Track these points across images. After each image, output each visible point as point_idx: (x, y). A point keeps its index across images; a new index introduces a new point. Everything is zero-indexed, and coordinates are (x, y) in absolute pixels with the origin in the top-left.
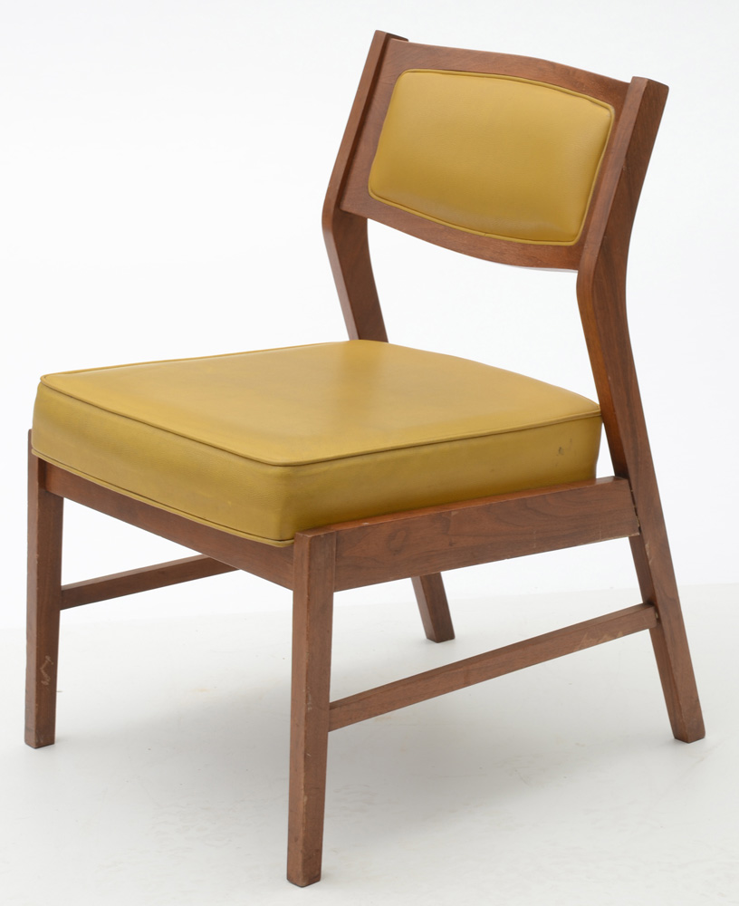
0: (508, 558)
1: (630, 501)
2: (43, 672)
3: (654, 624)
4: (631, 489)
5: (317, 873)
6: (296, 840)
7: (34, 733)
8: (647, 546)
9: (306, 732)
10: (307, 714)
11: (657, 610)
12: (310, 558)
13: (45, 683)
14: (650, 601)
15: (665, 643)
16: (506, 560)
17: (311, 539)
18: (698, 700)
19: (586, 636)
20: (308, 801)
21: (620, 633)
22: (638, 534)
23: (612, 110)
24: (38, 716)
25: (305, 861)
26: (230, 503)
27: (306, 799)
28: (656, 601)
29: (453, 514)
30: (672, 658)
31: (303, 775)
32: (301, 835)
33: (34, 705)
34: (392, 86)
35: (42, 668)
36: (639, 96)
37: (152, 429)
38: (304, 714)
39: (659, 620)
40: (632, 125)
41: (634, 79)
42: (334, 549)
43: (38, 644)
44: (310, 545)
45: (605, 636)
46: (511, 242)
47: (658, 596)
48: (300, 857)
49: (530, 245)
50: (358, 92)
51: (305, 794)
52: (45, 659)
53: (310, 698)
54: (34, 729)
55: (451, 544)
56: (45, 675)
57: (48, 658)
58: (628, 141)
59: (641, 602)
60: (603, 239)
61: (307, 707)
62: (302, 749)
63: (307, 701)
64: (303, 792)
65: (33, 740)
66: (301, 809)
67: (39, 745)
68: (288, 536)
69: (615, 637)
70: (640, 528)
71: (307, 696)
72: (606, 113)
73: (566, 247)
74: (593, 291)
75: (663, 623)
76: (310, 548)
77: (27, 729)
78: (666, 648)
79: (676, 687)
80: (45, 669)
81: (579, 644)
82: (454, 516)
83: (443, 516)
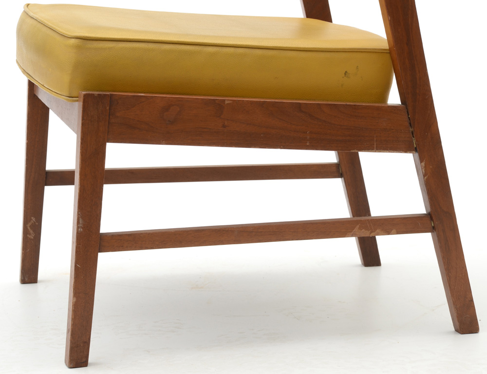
0: (281, 148)
2: (29, 228)
6: (69, 331)
7: (21, 272)
8: (423, 164)
9: (76, 248)
10: (77, 233)
11: (432, 219)
13: (31, 237)
17: (85, 95)
19: (358, 226)
20: (77, 302)
21: (394, 231)
27: (74, 301)
29: (227, 102)
30: (445, 261)
31: (73, 281)
35: (28, 226)
39: (434, 227)
42: (108, 108)
43: (25, 207)
44: (84, 100)
45: (378, 231)
51: (74, 296)
52: (31, 219)
53: (81, 222)
54: (21, 269)
55: (224, 126)
56: (31, 232)
57: (34, 219)
59: (424, 212)
61: (78, 228)
63: (78, 223)
64: (73, 294)
66: (72, 307)
67: (24, 281)
68: (76, 94)
69: (389, 234)
70: (416, 148)
71: (78, 219)
75: (437, 230)
80: (30, 226)
81: (351, 232)
82: (227, 104)
83: (217, 102)
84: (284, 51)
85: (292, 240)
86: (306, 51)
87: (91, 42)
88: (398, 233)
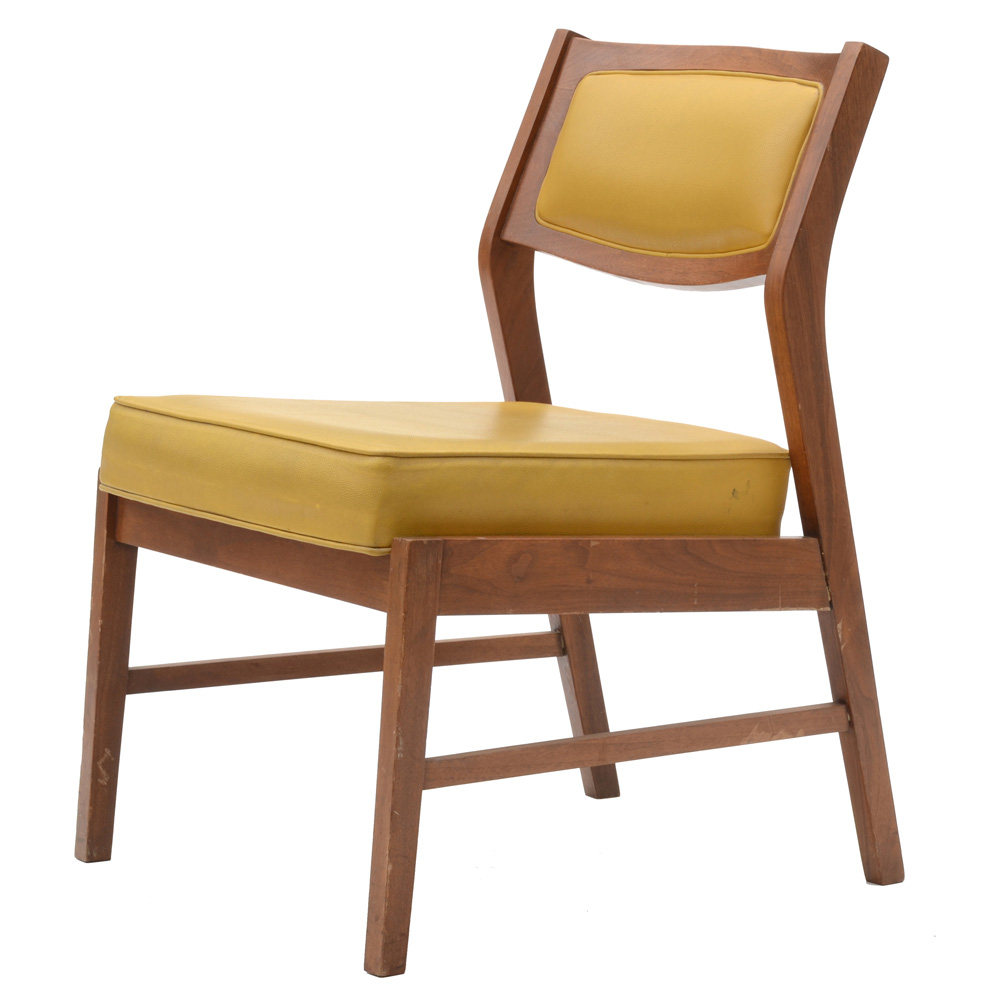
0: (661, 611)
1: (819, 565)
2: (101, 768)
3: (845, 728)
4: (821, 551)
5: (401, 963)
6: (377, 919)
7: (86, 843)
8: (839, 626)
9: (394, 784)
10: (396, 761)
11: (849, 710)
12: (410, 568)
13: (103, 782)
14: (841, 699)
15: (858, 753)
16: (658, 614)
17: (411, 544)
18: (897, 833)
19: (756, 726)
20: (393, 871)
21: (801, 731)
22: (829, 609)
23: (821, 86)
24: (91, 823)
25: (386, 946)
26: (318, 506)
27: (390, 869)
28: (848, 698)
29: (593, 544)
30: (865, 773)
31: (388, 838)
32: (383, 912)
33: (87, 808)
34: (572, 92)
35: (100, 763)
36: (852, 63)
37: (236, 432)
38: (393, 760)
39: (851, 724)
40: (842, 97)
41: (848, 45)
42: (440, 562)
43: (96, 732)
44: (410, 551)
45: (781, 732)
46: (697, 259)
47: (851, 693)
48: (380, 939)
49: (718, 258)
50: (531, 101)
51: (390, 862)
52: (104, 752)
53: (401, 743)
54: (85, 838)
55: (589, 581)
56: (104, 773)
57: (108, 752)
58: (836, 115)
59: (831, 700)
60: (799, 231)
61: (397, 752)
62: (388, 805)
63: (397, 745)
64: (387, 858)
65: (84, 852)
66: (385, 880)
67: (91, 859)
68: (385, 542)
69: (794, 735)
70: (831, 602)
71: (397, 739)
72: (814, 91)
73: (757, 252)
74: (783, 294)
75: (856, 726)
76: (409, 555)
77: (78, 840)
78: (859, 760)
79: (869, 812)
80: (103, 765)
81: (747, 736)
82: (594, 547)
83: (580, 544)
84: (657, 462)
85: (673, 753)
86: (684, 460)
87: (406, 461)
88: (807, 733)
